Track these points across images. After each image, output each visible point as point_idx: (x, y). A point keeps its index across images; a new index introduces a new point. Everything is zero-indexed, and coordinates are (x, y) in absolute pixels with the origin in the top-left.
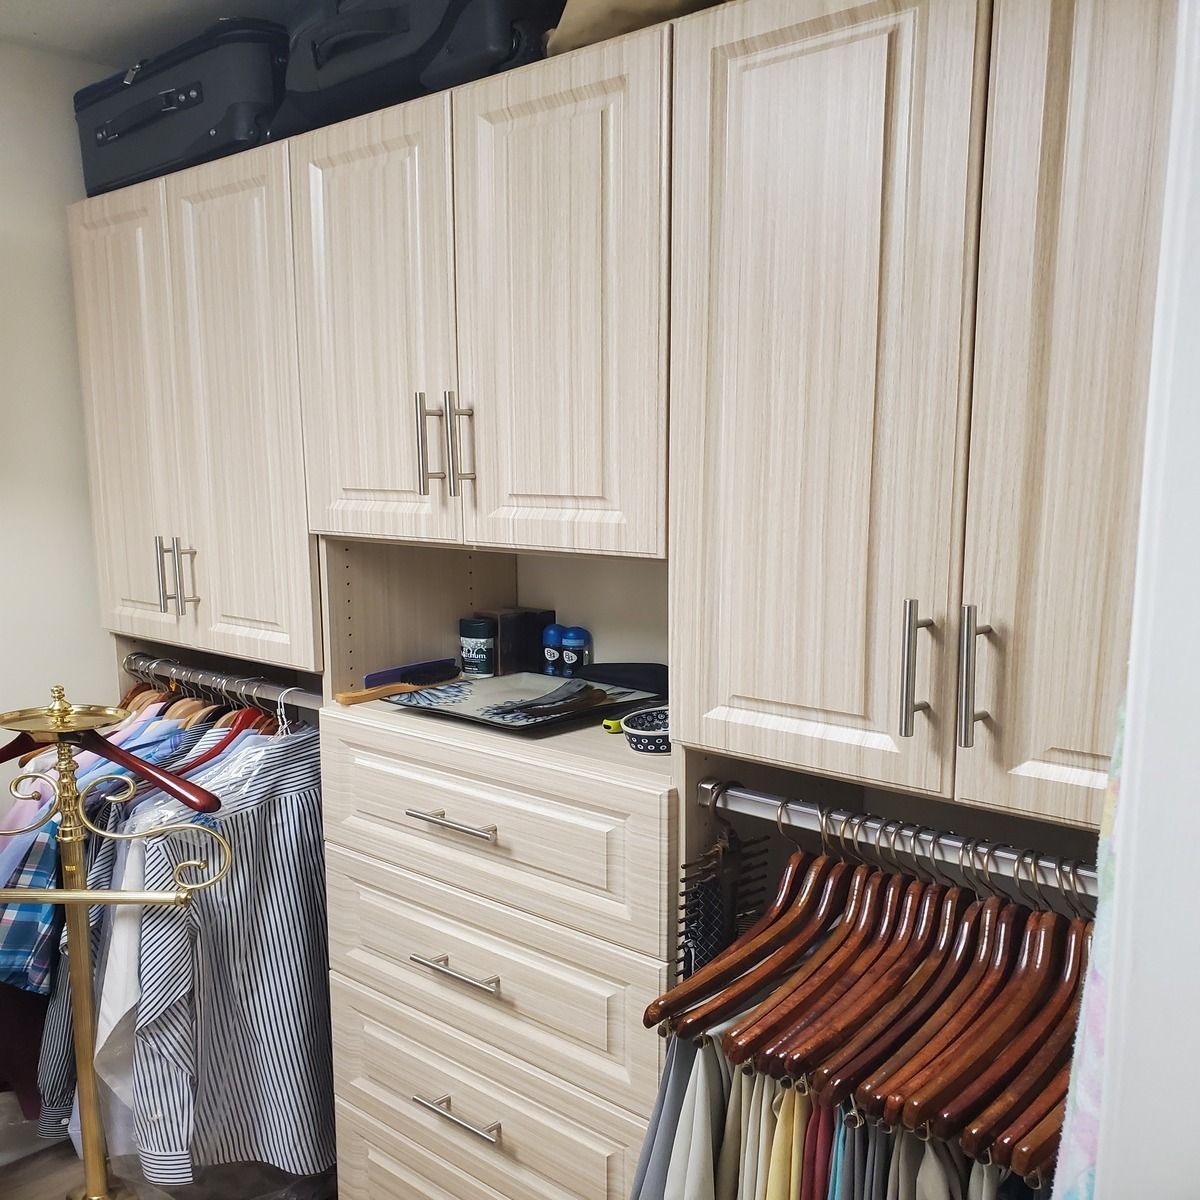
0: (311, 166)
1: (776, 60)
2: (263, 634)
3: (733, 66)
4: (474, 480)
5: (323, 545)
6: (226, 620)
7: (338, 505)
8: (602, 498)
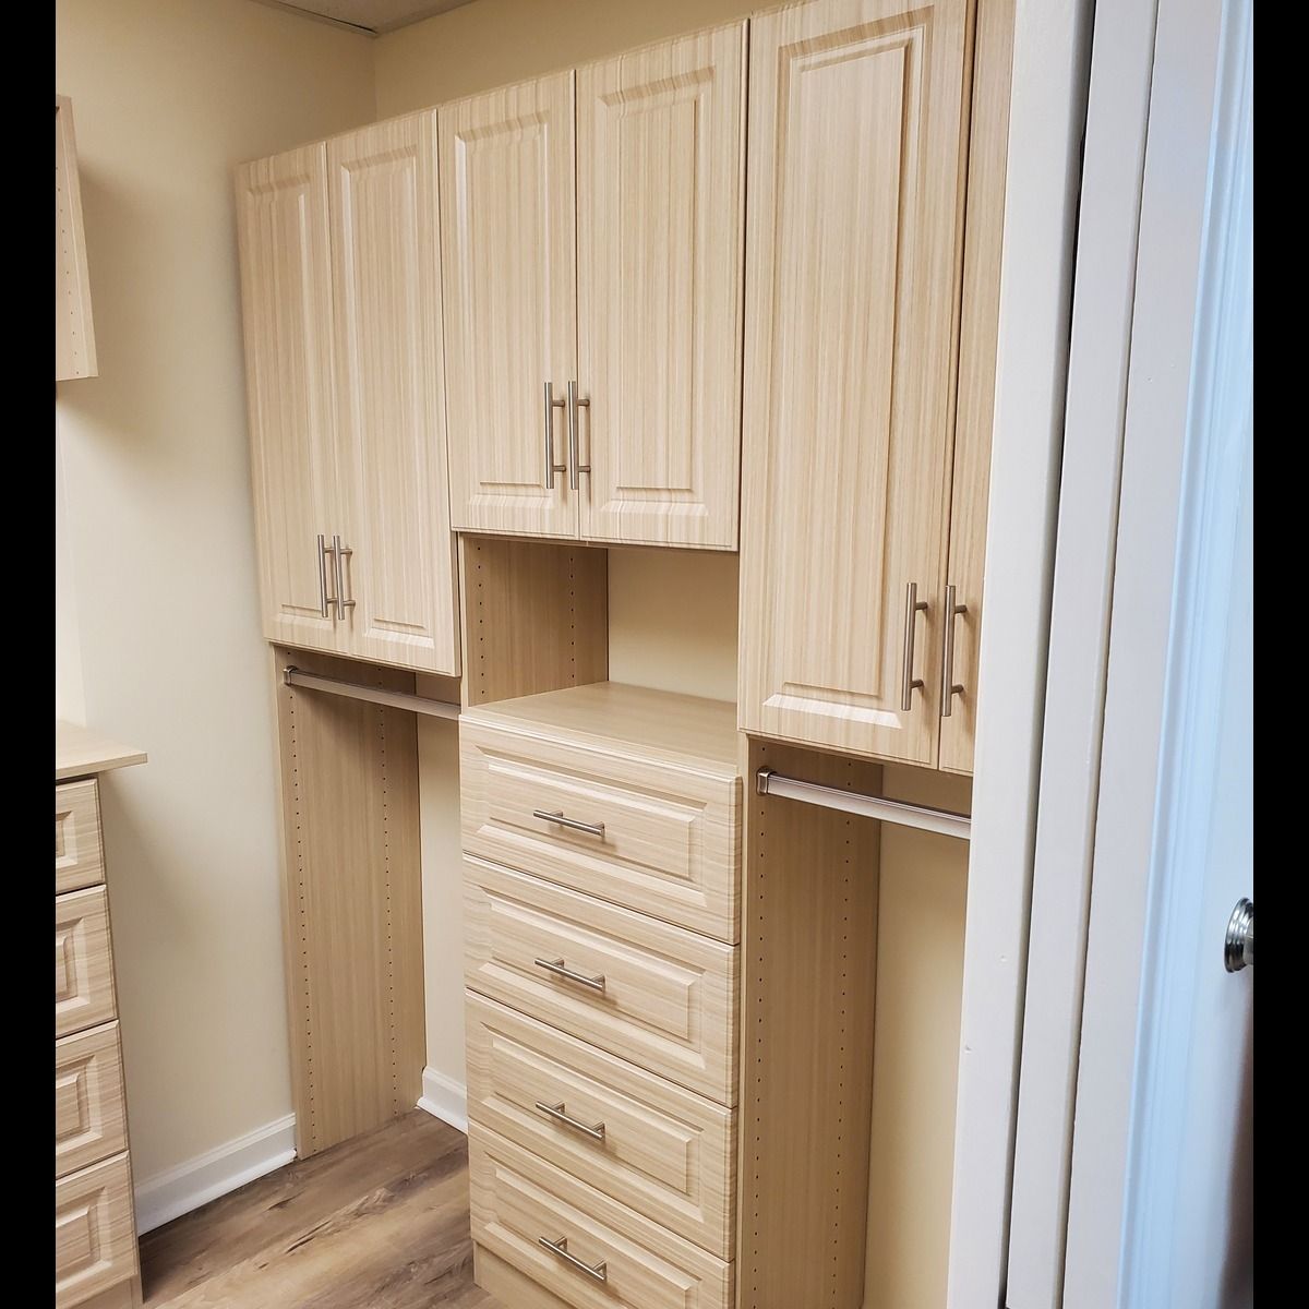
0: (457, 138)
1: (826, 63)
2: (411, 639)
3: (795, 64)
4: (589, 472)
5: (461, 542)
6: (377, 624)
7: (475, 500)
8: (690, 490)
